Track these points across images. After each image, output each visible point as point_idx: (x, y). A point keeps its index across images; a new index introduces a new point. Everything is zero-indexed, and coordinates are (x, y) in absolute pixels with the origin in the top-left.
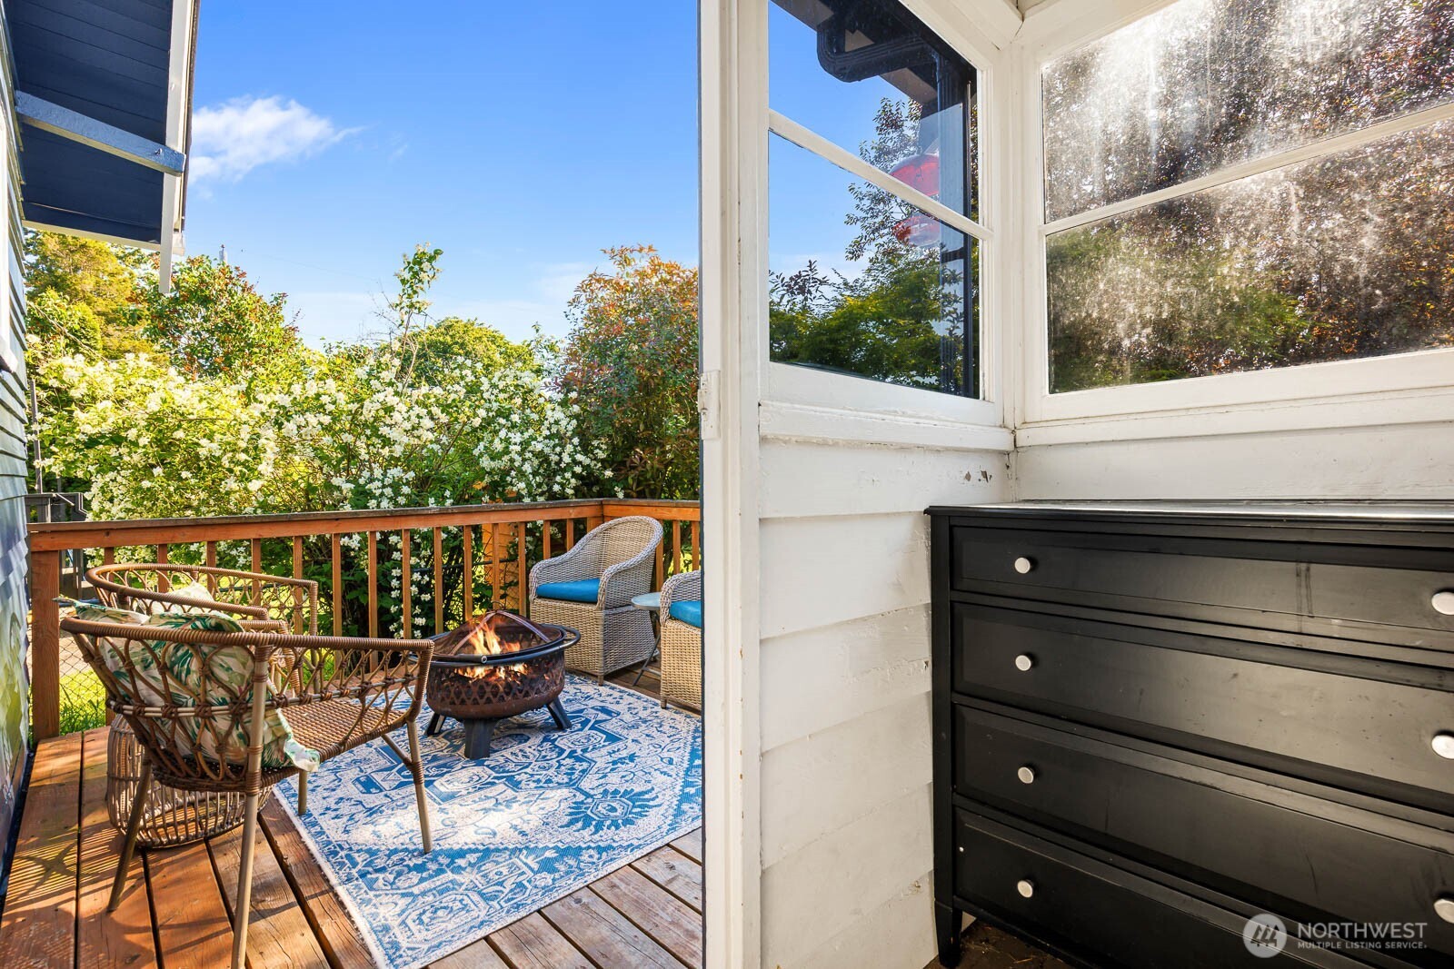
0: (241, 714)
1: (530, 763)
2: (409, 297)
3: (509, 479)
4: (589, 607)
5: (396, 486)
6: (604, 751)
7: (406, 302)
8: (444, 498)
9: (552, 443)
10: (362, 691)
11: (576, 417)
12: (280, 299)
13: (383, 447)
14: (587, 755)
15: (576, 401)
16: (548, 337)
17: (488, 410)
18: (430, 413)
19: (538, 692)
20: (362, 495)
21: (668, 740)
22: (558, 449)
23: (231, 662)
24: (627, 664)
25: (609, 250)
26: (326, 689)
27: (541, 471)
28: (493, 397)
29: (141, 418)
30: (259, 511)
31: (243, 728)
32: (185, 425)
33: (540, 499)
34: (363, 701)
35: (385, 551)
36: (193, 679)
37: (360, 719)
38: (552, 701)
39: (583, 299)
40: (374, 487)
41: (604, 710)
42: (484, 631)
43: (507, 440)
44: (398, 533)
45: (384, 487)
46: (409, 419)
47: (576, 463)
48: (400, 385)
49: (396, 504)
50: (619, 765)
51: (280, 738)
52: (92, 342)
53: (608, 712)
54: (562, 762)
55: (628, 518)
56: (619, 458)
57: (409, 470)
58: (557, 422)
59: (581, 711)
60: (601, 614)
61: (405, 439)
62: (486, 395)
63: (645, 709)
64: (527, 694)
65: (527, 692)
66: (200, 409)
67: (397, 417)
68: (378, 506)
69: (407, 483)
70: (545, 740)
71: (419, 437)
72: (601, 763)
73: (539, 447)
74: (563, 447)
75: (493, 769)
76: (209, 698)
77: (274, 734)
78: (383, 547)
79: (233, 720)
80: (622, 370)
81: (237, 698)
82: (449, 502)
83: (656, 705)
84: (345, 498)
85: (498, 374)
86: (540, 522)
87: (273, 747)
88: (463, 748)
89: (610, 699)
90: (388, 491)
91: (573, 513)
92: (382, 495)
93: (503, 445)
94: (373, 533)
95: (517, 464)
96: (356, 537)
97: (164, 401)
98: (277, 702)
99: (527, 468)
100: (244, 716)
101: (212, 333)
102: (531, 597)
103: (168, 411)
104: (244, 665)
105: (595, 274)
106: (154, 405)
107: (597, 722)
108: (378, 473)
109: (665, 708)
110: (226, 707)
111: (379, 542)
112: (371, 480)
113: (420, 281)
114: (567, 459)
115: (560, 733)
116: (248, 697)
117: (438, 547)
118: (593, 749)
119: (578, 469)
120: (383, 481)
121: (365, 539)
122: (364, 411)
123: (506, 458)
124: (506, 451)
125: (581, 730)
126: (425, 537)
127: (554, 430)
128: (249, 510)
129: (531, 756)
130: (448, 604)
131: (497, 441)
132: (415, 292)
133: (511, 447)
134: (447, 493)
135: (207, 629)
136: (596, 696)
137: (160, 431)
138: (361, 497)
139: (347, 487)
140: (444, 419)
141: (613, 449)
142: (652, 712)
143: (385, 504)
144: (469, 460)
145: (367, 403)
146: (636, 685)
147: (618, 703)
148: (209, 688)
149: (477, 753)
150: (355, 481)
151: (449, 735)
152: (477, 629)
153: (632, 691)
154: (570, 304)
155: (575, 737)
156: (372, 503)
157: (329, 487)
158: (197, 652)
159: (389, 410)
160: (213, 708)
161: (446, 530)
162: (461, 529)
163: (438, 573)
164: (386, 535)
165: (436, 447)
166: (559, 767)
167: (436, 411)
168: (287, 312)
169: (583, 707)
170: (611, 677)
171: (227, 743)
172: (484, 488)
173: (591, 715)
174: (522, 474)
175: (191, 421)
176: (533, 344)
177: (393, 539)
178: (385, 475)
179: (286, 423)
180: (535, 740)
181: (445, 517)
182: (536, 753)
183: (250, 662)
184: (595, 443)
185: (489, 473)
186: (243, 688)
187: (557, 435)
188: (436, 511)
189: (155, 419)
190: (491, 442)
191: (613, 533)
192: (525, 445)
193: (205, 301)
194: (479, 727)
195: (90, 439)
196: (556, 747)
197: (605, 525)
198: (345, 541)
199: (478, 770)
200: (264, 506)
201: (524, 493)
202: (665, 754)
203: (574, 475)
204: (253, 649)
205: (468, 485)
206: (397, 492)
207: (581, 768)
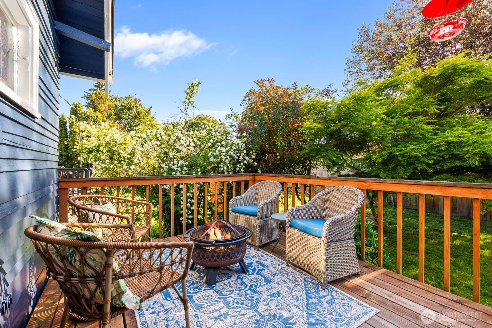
0: (101, 283)
1: (233, 291)
2: (189, 99)
3: (220, 165)
4: (253, 218)
5: (182, 167)
6: (265, 288)
7: (187, 101)
8: (198, 172)
9: (236, 152)
10: (160, 268)
11: (245, 142)
12: (150, 108)
13: (177, 153)
14: (258, 289)
15: (245, 137)
16: (235, 112)
17: (214, 140)
18: (193, 140)
19: (236, 257)
20: (170, 170)
21: (293, 285)
22: (238, 155)
23: (95, 256)
24: (268, 242)
25: (256, 81)
26: (143, 268)
27: (231, 162)
28: (216, 135)
29: (104, 143)
30: (138, 175)
31: (102, 289)
32: (117, 146)
33: (231, 173)
34: (161, 273)
35: (178, 191)
36: (77, 264)
37: (160, 281)
38: (241, 261)
39: (247, 99)
40: (174, 167)
41: (261, 264)
42: (214, 228)
43: (220, 151)
44: (182, 184)
45: (178, 167)
46: (186, 143)
47: (245, 160)
48: (184, 131)
49: (182, 174)
50: (273, 298)
51: (121, 293)
52: (100, 123)
53: (263, 265)
54: (247, 292)
55: (267, 181)
56: (259, 158)
57: (186, 161)
58: (238, 144)
59: (251, 263)
60: (258, 221)
61: (184, 150)
62: (213, 134)
63: (279, 265)
64: (231, 258)
65: (231, 257)
66: (122, 141)
67: (182, 142)
68: (176, 174)
69: (186, 166)
70: (238, 278)
71: (189, 149)
72: (265, 295)
73: (232, 154)
74: (240, 154)
75: (217, 292)
76: (86, 274)
77: (117, 291)
78: (177, 189)
79: (97, 285)
80: (262, 124)
81: (99, 274)
82: (200, 173)
83: (283, 263)
84: (165, 171)
85: (217, 127)
86: (231, 182)
87: (117, 297)
88: (205, 278)
89: (262, 258)
90: (179, 169)
91: (244, 178)
92: (177, 170)
93: (219, 153)
94: (173, 184)
95: (223, 160)
96: (168, 185)
97: (111, 138)
98: (117, 276)
99: (227, 161)
100: (103, 283)
101: (131, 119)
102: (230, 212)
103: (112, 141)
104: (102, 257)
105: (252, 90)
106: (108, 139)
107: (259, 270)
108: (176, 162)
109: (288, 266)
110: (93, 279)
111: (176, 187)
112: (174, 165)
113: (193, 93)
114: (241, 158)
115: (244, 275)
116: (104, 273)
117: (196, 189)
118: (260, 286)
119: (245, 162)
120: (177, 165)
121: (170, 187)
122: (171, 140)
123: (220, 158)
124: (220, 155)
125: (253, 274)
126: (192, 185)
127: (237, 147)
128: (135, 174)
129: (233, 287)
130: (198, 209)
131: (217, 151)
132: (191, 97)
133: (222, 154)
134: (199, 170)
135: (83, 240)
136: (257, 256)
137: (109, 148)
138: (170, 171)
139: (166, 167)
140: (198, 143)
141: (257, 155)
142: (282, 267)
143: (178, 173)
144: (206, 159)
145: (172, 137)
146: (273, 252)
147: (266, 260)
148: (85, 269)
149: (211, 283)
150: (168, 165)
151: (199, 271)
152: (211, 227)
153: (271, 255)
154: (242, 101)
155: (251, 277)
156: (174, 173)
157: (160, 167)
158: (78, 250)
159: (179, 139)
160: (87, 279)
161: (199, 184)
162: (204, 183)
163: (195, 198)
164: (178, 185)
165: (195, 153)
166: (246, 296)
167: (196, 140)
168: (152, 112)
169: (252, 261)
170: (262, 247)
171: (95, 296)
172: (211, 169)
173: (256, 265)
174: (225, 163)
175: (118, 144)
176: (230, 115)
177: (181, 186)
178: (178, 163)
179: (145, 144)
180: (234, 277)
181: (199, 179)
182: (235, 285)
183: (105, 257)
184: (251, 152)
185: (213, 163)
186: (102, 269)
187: (238, 149)
188: (195, 177)
189: (108, 144)
190: (215, 152)
191: (260, 187)
192: (227, 153)
193: (129, 109)
194: (212, 271)
195: (90, 150)
196: (243, 283)
197: (257, 184)
198: (164, 187)
199: (211, 292)
200: (140, 173)
201: (225, 170)
202: (294, 294)
203: (244, 164)
204: (105, 250)
205: (206, 167)
206: (182, 169)
207: (256, 297)
